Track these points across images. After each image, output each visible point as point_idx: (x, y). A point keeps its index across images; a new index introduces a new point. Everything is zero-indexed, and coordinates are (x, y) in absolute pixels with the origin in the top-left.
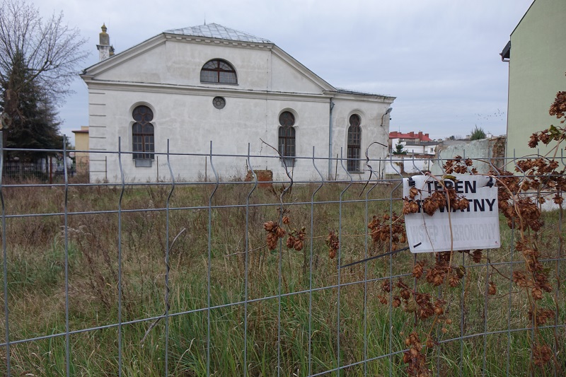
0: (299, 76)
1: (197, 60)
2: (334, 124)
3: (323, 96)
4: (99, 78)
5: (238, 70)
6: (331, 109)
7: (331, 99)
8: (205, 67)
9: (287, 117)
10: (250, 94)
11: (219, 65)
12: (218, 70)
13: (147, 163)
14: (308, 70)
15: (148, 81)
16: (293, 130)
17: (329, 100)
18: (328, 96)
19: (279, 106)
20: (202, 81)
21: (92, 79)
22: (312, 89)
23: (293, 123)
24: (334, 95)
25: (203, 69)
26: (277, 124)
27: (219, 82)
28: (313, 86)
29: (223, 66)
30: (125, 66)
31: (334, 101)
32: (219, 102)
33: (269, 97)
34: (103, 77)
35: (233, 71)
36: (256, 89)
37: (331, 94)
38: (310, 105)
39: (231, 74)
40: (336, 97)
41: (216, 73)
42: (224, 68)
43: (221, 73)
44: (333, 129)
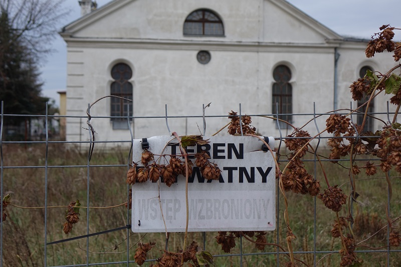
0: (297, 23)
1: (180, 11)
2: (340, 78)
3: (327, 45)
4: (78, 35)
5: (225, 20)
6: (336, 61)
7: (336, 49)
8: (189, 18)
9: (282, 72)
10: (239, 46)
11: (204, 15)
12: (203, 21)
13: (124, 125)
14: (306, 16)
15: (127, 36)
16: (290, 87)
17: (333, 50)
18: (332, 45)
19: (273, 59)
20: (185, 34)
21: (71, 37)
22: (311, 38)
23: (289, 77)
24: (340, 44)
25: (187, 21)
26: (269, 80)
27: (204, 34)
28: (313, 34)
29: (208, 16)
30: (104, 22)
31: (339, 51)
32: (204, 56)
33: (260, 49)
34: (82, 34)
35: (220, 21)
36: (245, 40)
37: (336, 43)
38: (310, 57)
39: (217, 25)
40: (343, 46)
41: (201, 24)
42: (210, 19)
43: (207, 25)
44: (339, 84)
